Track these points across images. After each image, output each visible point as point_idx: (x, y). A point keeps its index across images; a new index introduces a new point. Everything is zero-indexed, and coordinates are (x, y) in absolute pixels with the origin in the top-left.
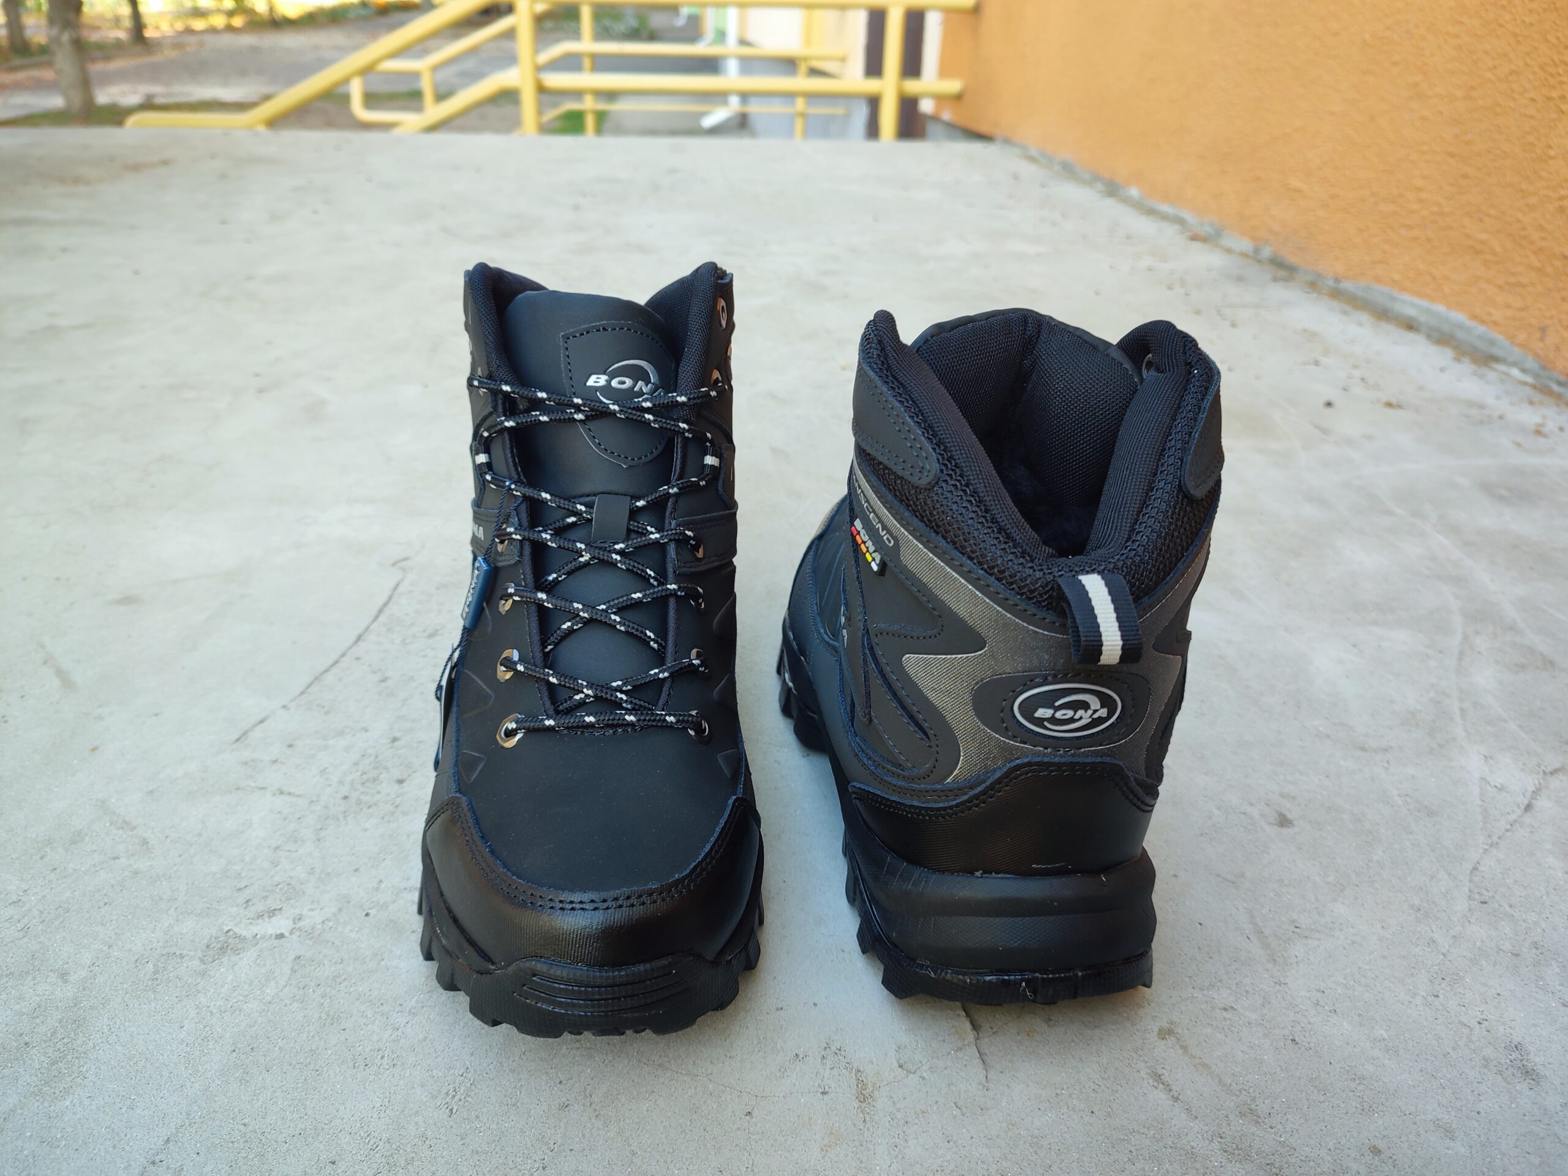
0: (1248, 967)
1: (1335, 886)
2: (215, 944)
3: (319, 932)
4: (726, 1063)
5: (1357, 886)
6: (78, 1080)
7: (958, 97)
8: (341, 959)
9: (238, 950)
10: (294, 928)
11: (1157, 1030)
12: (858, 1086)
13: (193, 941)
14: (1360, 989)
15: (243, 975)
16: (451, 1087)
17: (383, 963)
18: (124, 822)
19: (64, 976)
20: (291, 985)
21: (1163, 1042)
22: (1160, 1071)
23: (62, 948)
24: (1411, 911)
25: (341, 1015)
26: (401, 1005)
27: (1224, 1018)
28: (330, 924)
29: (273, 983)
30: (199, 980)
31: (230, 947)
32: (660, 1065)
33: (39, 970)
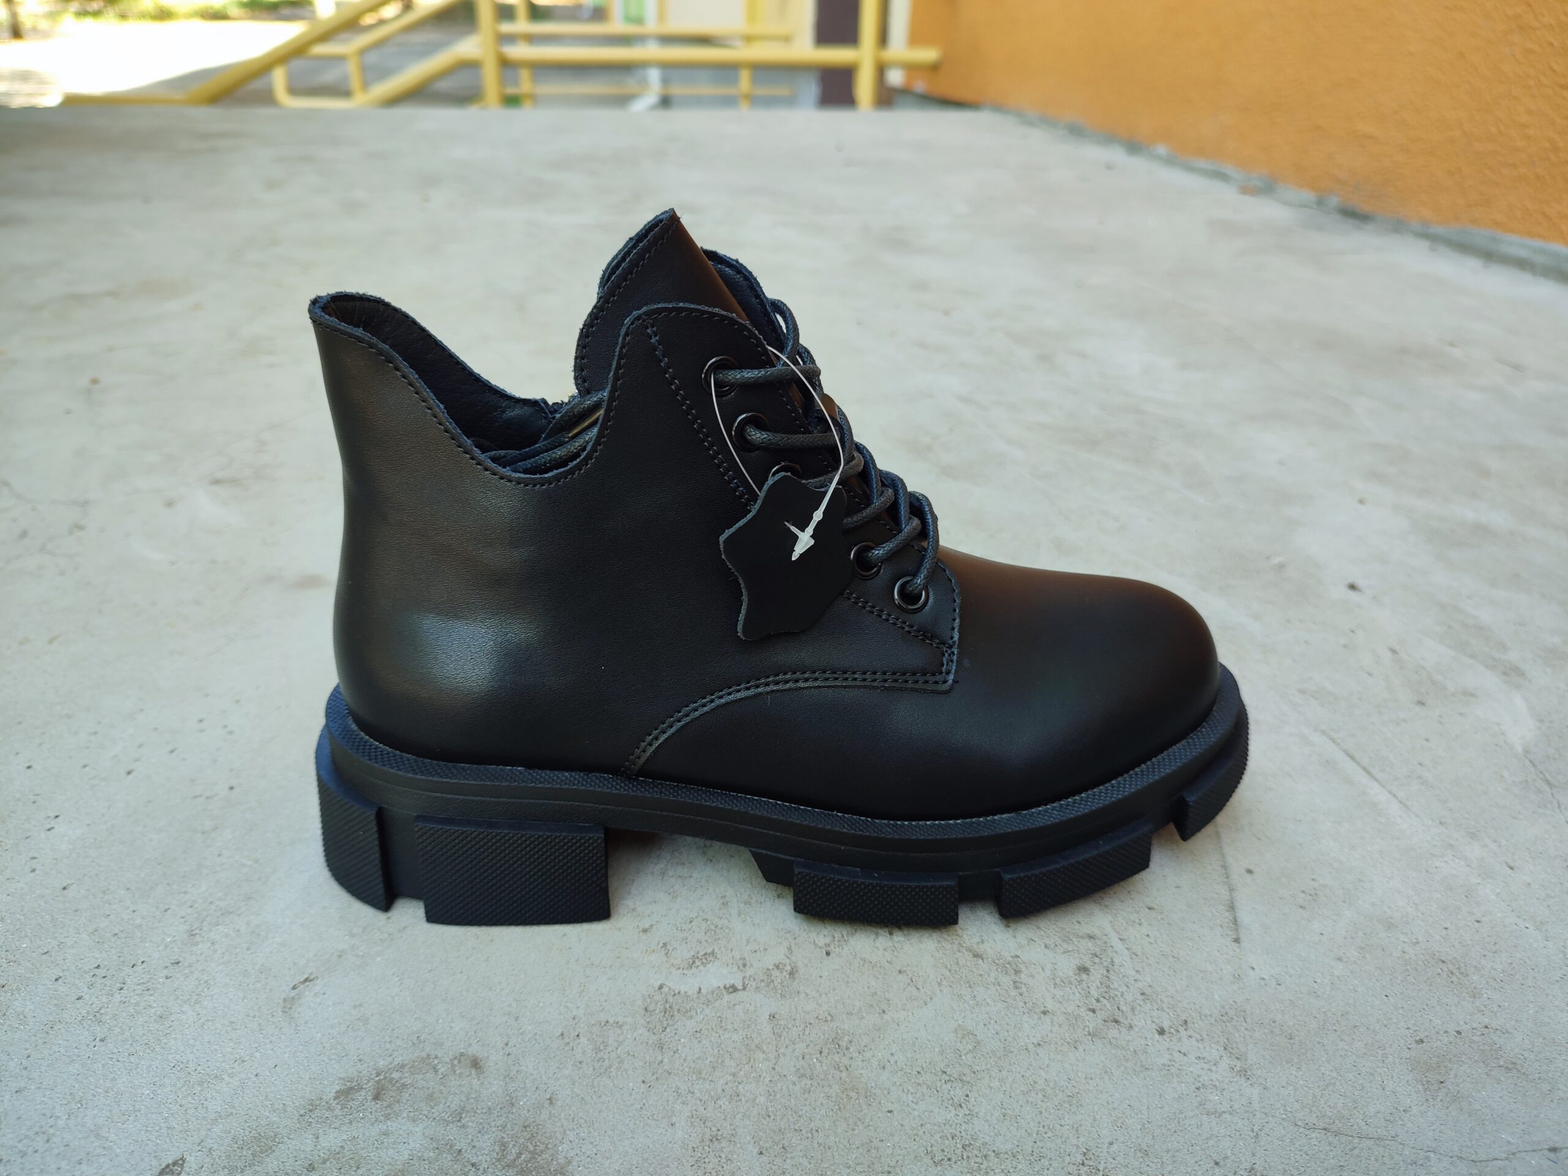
2: (654, 1005)
3: (779, 981)
4: (1406, 1119)
7: (934, 68)
8: (829, 1014)
9: (687, 1012)
10: (744, 977)
13: (623, 1003)
17: (886, 1017)
20: (784, 1054)
23: (453, 1025)
26: (945, 1072)
28: (789, 967)
30: (660, 1058)
31: (676, 1008)
32: (1325, 1129)
33: (436, 1057)
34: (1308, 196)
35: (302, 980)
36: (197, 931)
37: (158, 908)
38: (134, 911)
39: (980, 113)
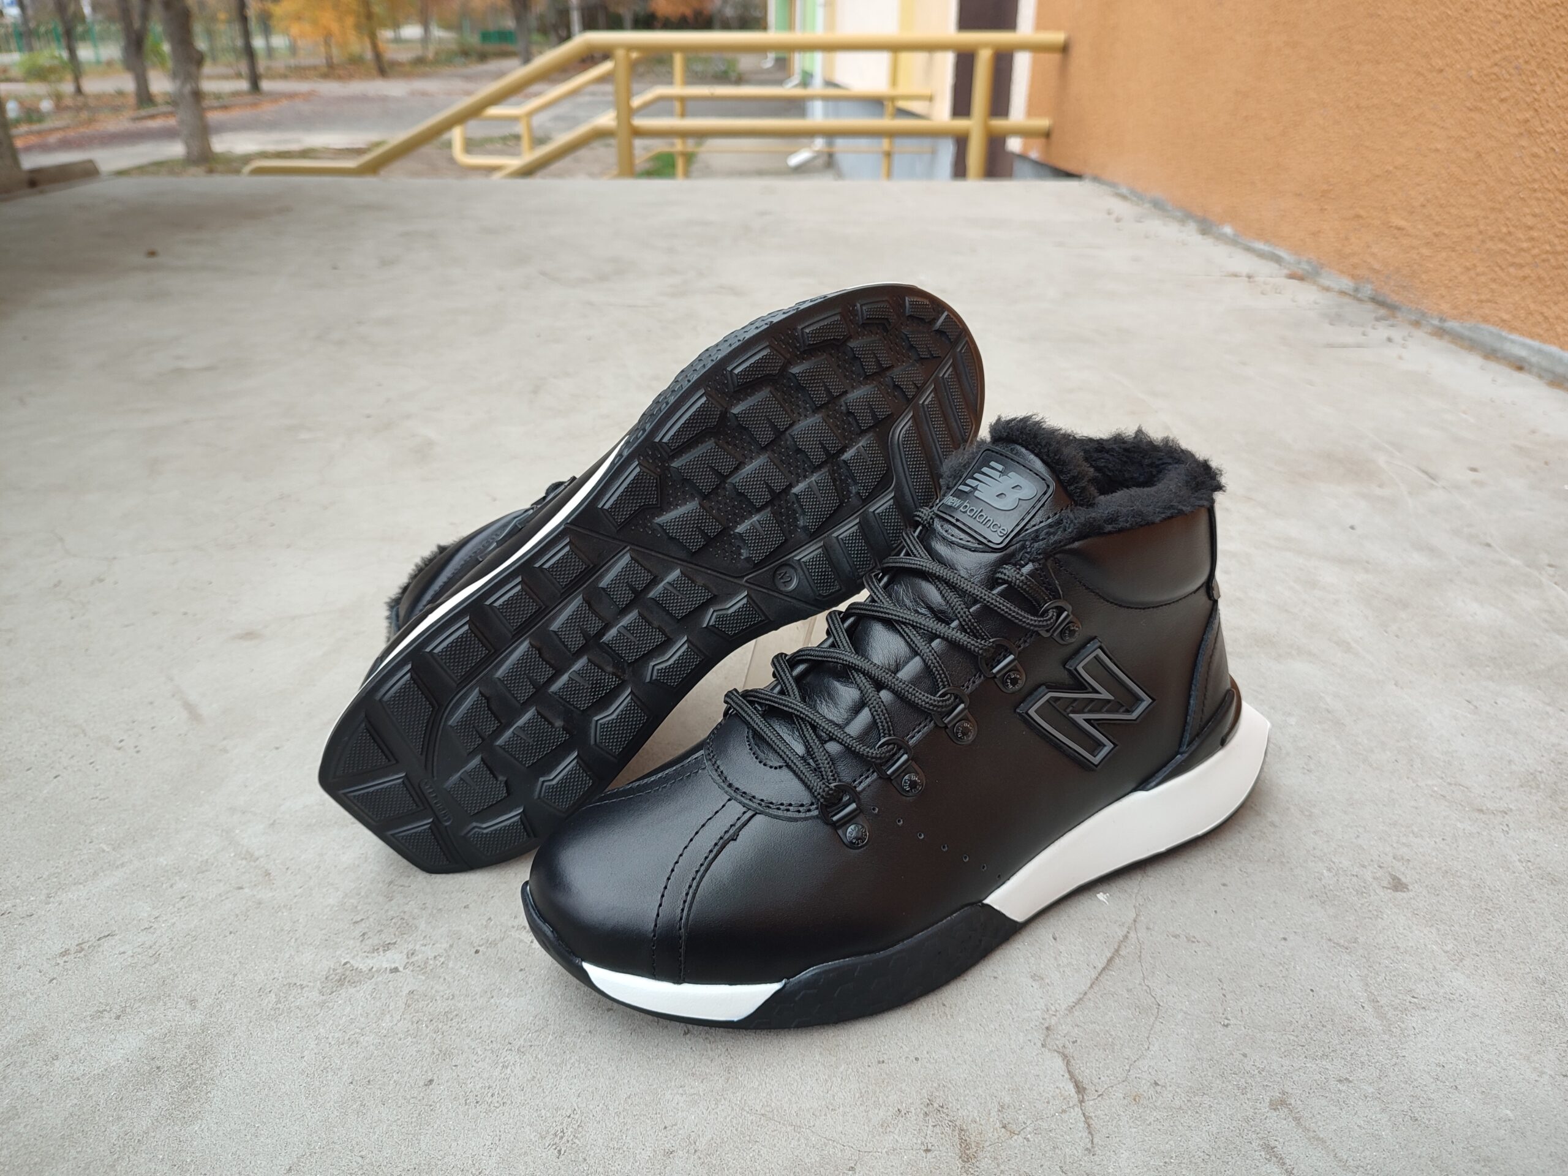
0: (1363, 1038)
1: (1455, 955)
2: (333, 976)
3: (431, 968)
4: (829, 1116)
5: (1478, 956)
6: (206, 1105)
7: (1047, 135)
8: (453, 995)
9: (355, 982)
10: (408, 963)
11: (1268, 1099)
12: (961, 1145)
13: (313, 972)
14: (1483, 1065)
15: (360, 1008)
16: (559, 1128)
17: (492, 1000)
18: (247, 851)
19: (193, 1002)
20: (405, 1019)
21: (1275, 1114)
22: (1273, 1143)
23: (190, 975)
24: (1535, 984)
25: (452, 1050)
26: (510, 1044)
27: (1339, 1090)
28: (442, 960)
29: (388, 1016)
30: (319, 1012)
31: (347, 980)
32: (763, 1115)
33: (169, 995)
34: (1346, 283)
35: (106, 934)
36: (53, 895)
37: (34, 876)
38: (18, 877)
39: (1082, 183)
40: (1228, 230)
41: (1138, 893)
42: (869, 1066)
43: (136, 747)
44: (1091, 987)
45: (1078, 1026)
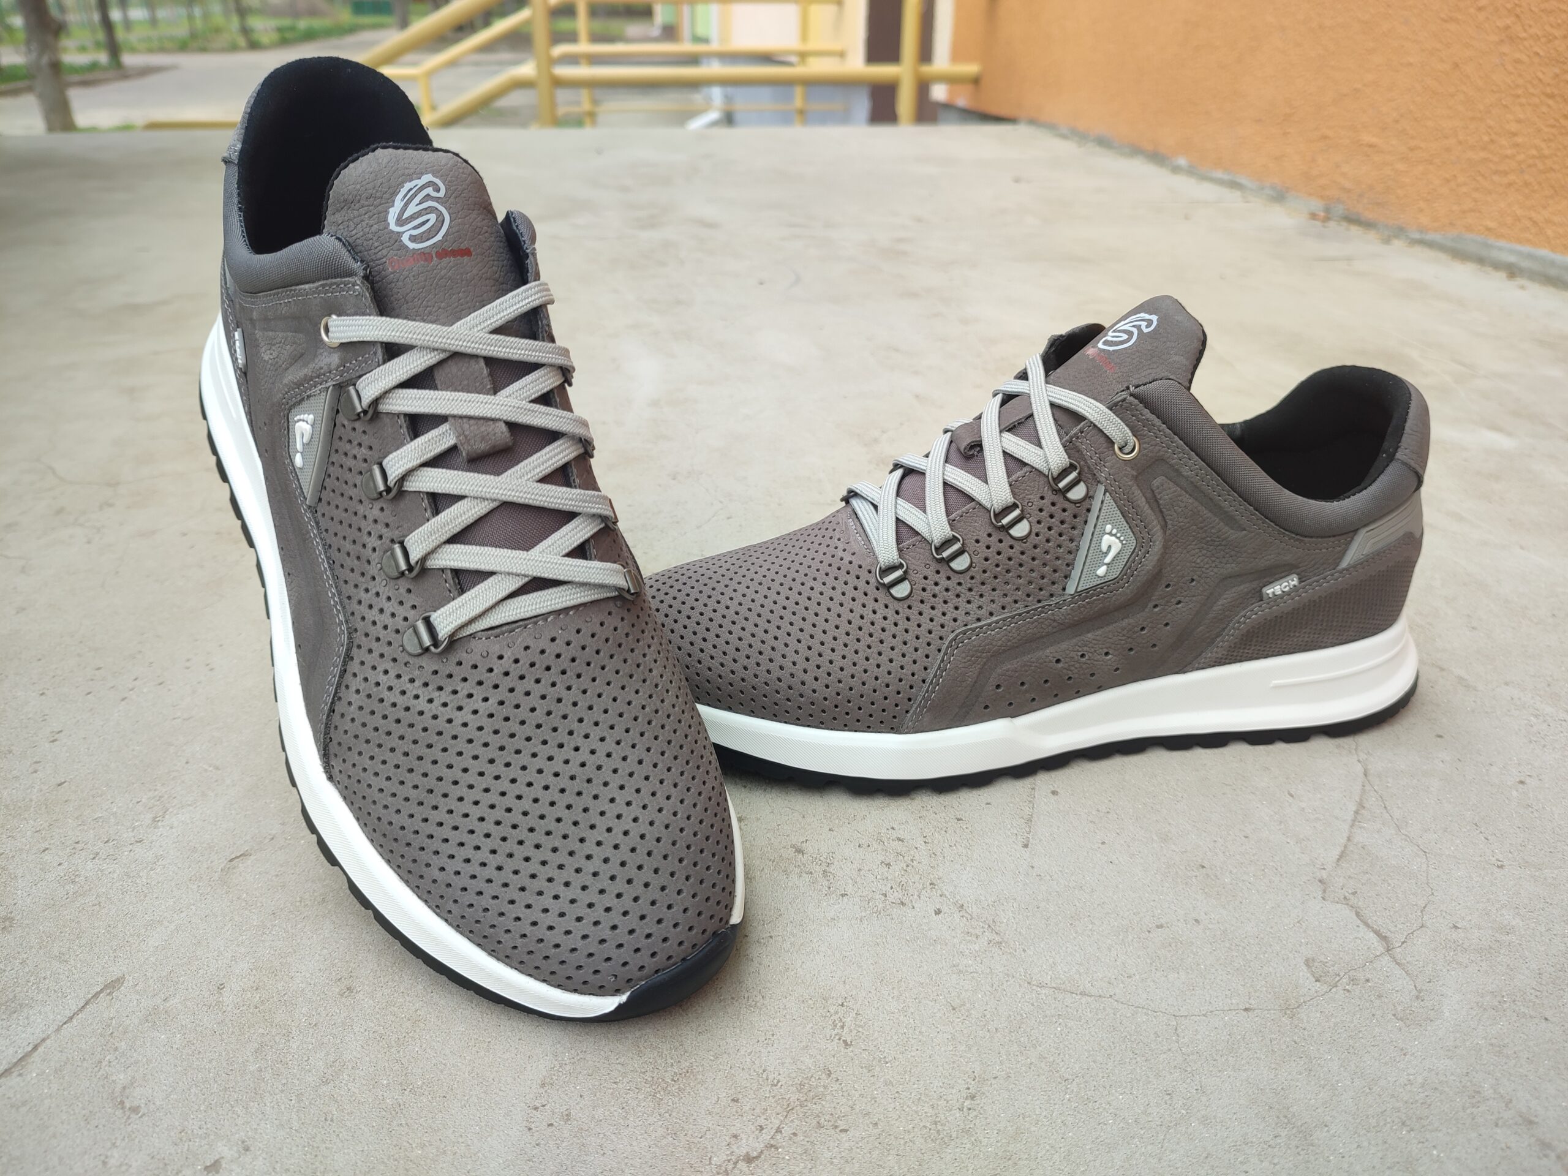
4: (1127, 983)
7: (976, 81)
12: (1280, 1002)
32: (1054, 988)
34: (1317, 205)
35: (238, 855)
36: (160, 818)
39: (1017, 127)
40: (1182, 161)
41: (1356, 750)
42: (1149, 932)
43: (208, 665)
44: (1349, 839)
45: (1350, 877)
